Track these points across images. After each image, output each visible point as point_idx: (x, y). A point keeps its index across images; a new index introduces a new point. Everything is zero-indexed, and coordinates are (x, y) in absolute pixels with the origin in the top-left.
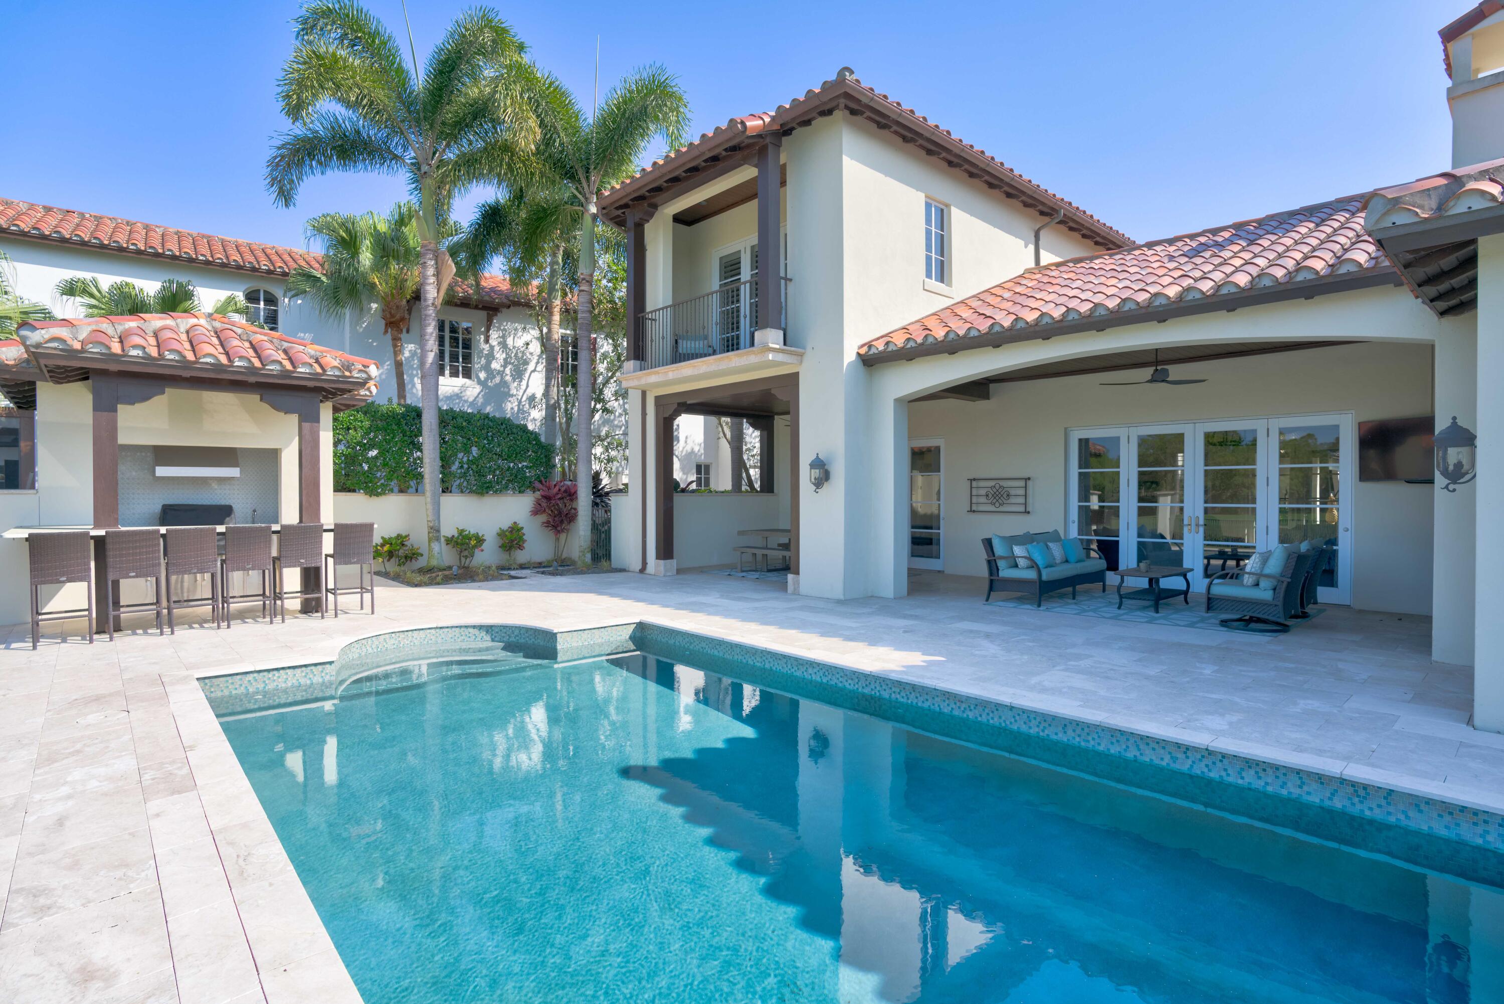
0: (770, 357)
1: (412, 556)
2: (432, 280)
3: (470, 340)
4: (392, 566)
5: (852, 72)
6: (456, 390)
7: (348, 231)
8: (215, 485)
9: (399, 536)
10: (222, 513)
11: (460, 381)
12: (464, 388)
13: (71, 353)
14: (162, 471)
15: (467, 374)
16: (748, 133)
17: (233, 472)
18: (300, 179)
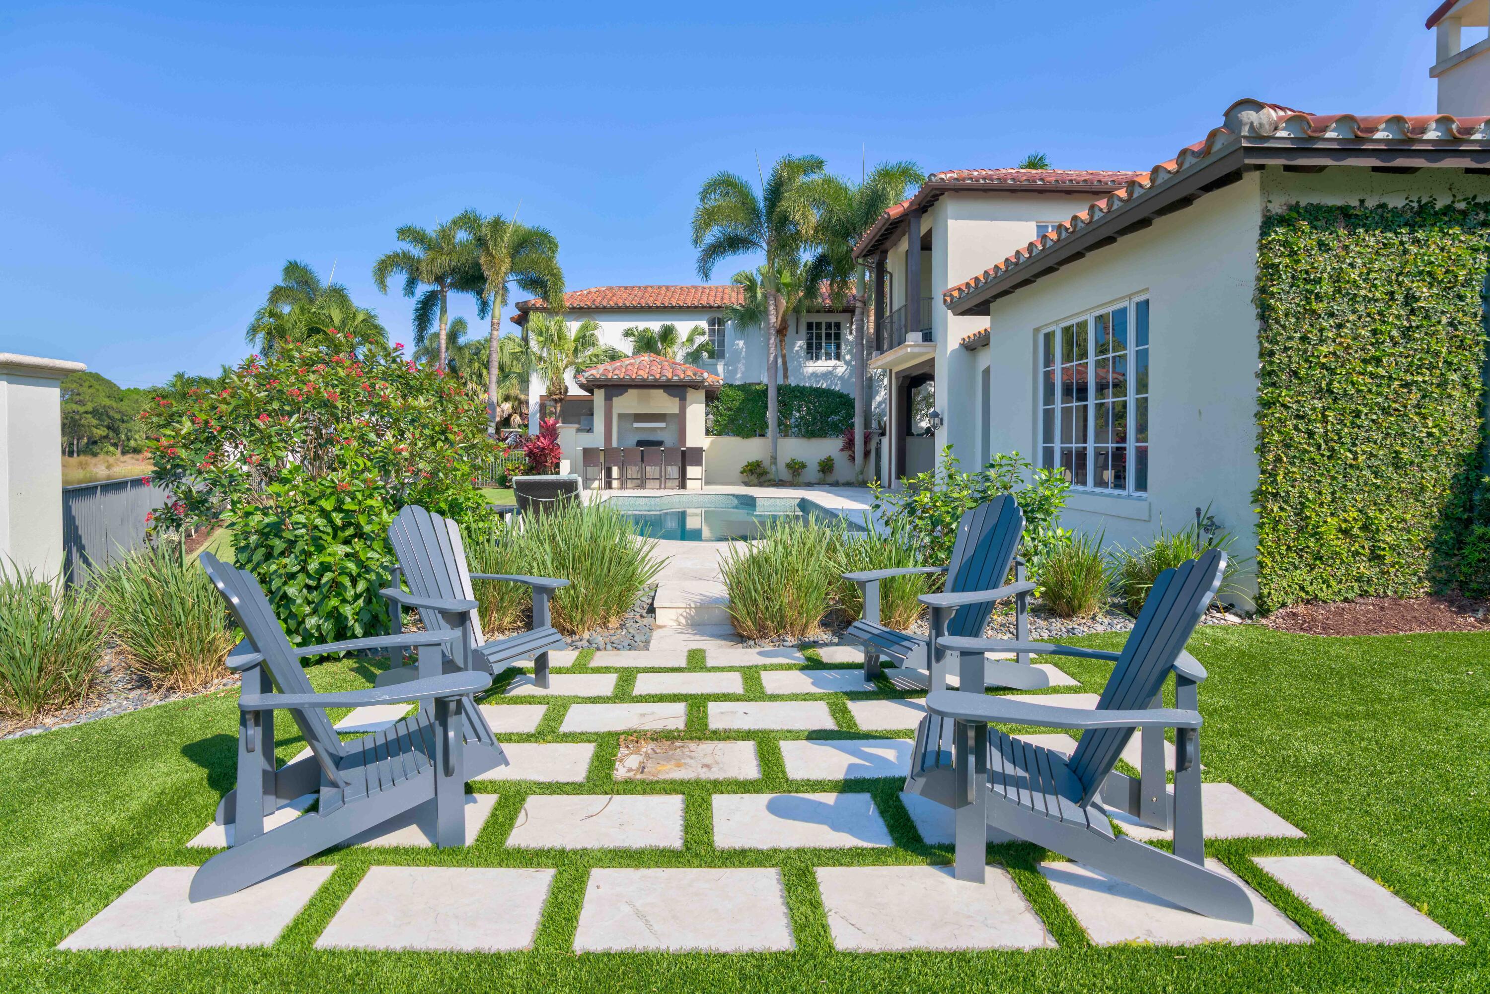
0: (909, 350)
1: (764, 473)
2: (773, 312)
3: (839, 333)
4: (753, 478)
5: (935, 176)
6: (830, 369)
7: (750, 281)
8: (659, 431)
9: (757, 461)
10: (660, 443)
11: (833, 362)
12: (835, 368)
13: (596, 380)
14: (636, 425)
15: (838, 357)
16: (892, 218)
17: (663, 425)
18: (713, 264)
